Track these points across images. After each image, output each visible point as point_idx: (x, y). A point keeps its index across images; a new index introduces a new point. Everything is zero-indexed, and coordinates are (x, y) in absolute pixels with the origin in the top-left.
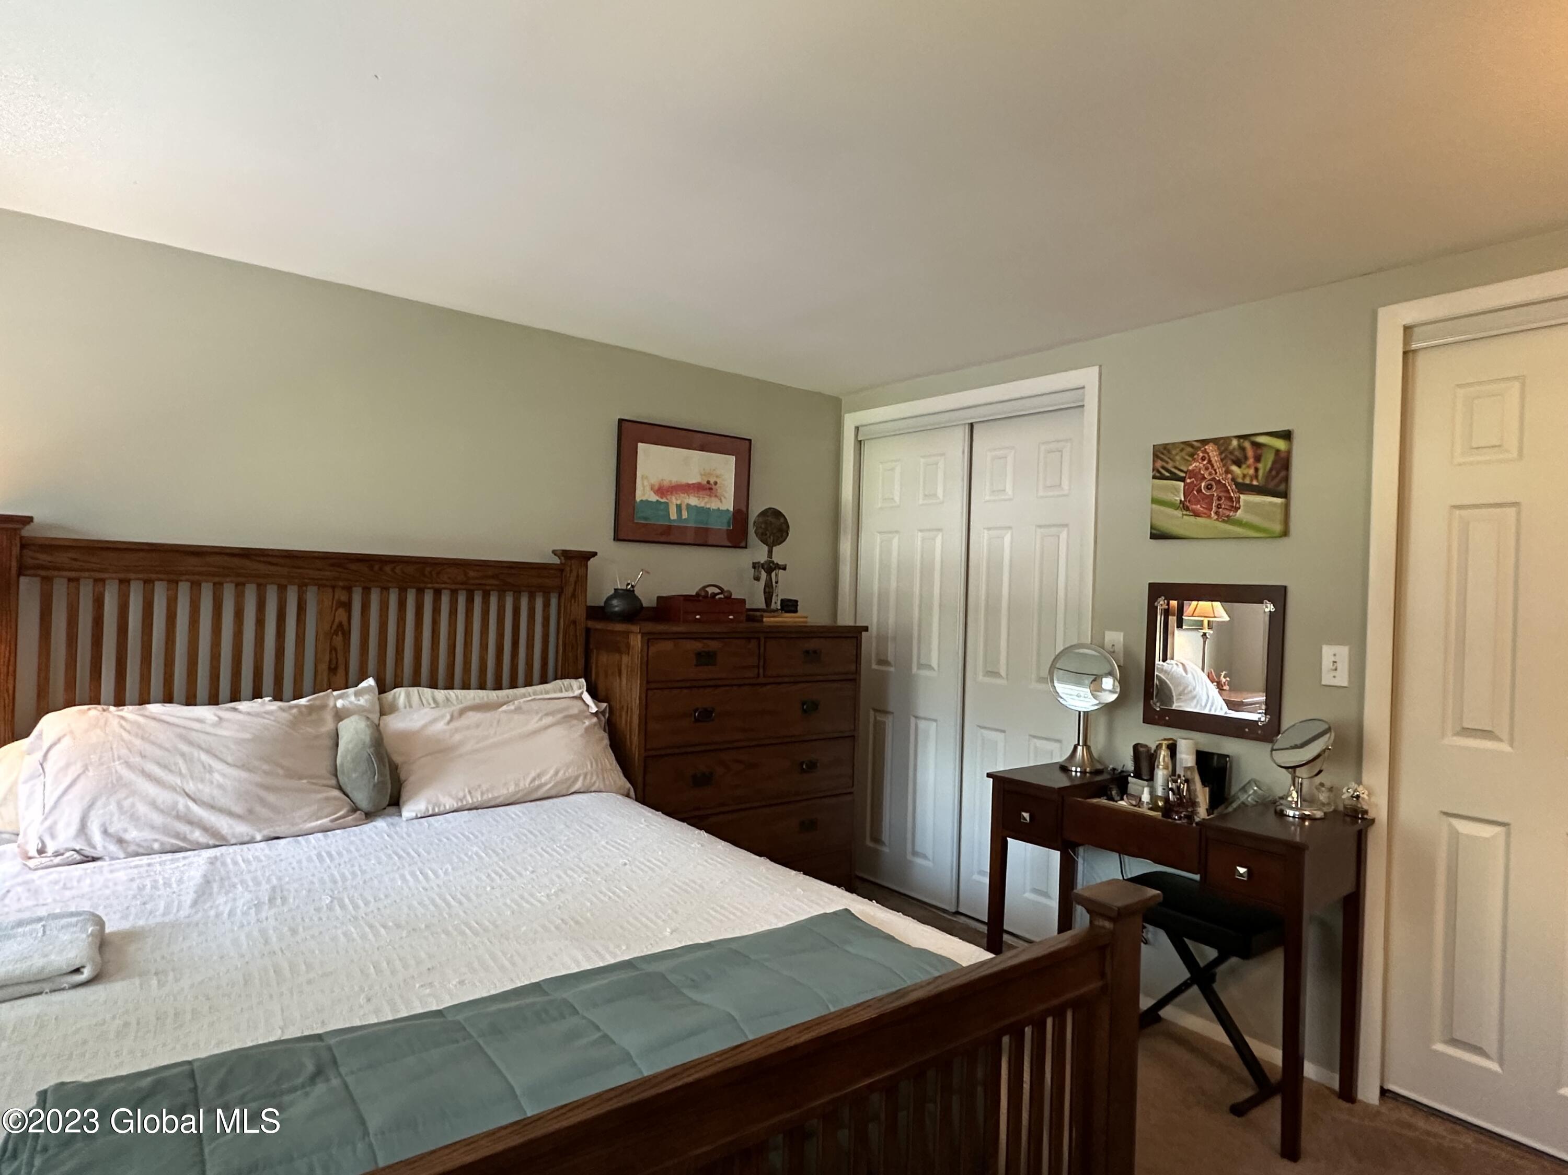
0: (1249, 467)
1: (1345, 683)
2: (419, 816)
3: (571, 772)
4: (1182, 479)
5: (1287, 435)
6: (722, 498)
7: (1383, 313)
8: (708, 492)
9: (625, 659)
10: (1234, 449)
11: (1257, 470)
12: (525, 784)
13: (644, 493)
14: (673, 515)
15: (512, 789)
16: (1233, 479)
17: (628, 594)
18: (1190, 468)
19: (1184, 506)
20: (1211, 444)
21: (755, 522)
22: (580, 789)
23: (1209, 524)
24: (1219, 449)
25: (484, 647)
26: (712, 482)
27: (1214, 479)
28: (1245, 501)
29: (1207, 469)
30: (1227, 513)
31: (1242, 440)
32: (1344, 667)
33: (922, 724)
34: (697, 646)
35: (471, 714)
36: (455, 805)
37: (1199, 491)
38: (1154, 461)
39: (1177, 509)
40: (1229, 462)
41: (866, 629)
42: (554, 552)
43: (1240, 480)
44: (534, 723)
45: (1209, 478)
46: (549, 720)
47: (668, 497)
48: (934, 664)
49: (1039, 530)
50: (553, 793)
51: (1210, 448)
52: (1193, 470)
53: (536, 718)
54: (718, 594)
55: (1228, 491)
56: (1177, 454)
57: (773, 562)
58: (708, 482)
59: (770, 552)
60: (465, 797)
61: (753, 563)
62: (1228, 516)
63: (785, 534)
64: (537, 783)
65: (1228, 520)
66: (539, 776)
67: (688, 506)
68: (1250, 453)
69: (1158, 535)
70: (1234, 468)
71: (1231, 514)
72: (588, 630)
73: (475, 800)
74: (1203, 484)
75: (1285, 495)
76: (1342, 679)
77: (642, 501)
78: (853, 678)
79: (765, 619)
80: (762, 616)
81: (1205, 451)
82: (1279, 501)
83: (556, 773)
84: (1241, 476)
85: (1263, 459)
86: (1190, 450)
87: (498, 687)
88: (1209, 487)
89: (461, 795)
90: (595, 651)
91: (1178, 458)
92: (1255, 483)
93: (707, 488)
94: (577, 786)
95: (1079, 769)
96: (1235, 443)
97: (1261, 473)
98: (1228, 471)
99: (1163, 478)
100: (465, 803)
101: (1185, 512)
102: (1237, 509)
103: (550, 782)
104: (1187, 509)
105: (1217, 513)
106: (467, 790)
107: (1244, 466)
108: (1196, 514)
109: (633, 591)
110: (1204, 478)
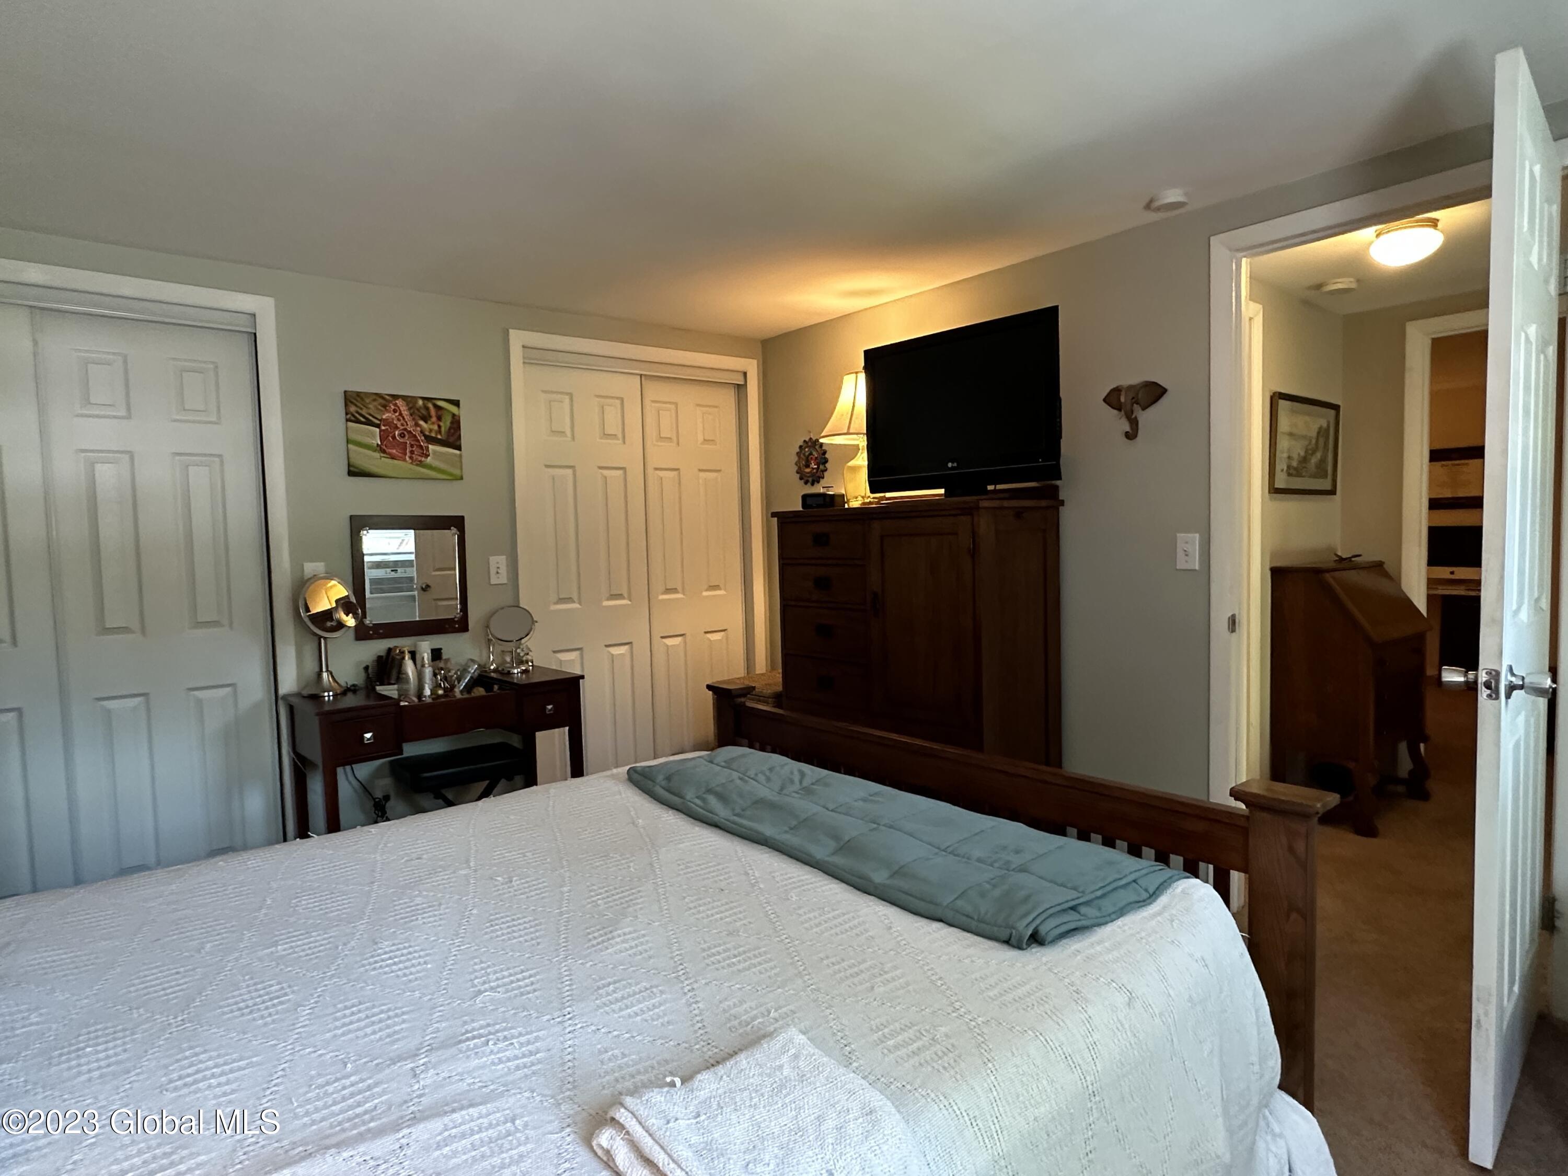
0: (433, 423)
1: (505, 581)
4: (378, 426)
5: (456, 403)
7: (513, 333)
10: (420, 407)
11: (439, 427)
16: (422, 432)
18: (384, 417)
19: (381, 449)
20: (400, 400)
23: (404, 466)
24: (407, 405)
27: (405, 429)
28: (433, 450)
29: (399, 420)
30: (420, 458)
31: (426, 402)
32: (503, 570)
37: (394, 437)
38: (346, 405)
39: (375, 451)
40: (417, 418)
43: (427, 433)
45: (402, 428)
51: (399, 402)
52: (384, 420)
55: (418, 441)
56: (370, 403)
62: (420, 461)
65: (421, 464)
68: (433, 412)
69: (355, 472)
70: (422, 423)
71: (423, 459)
74: (397, 433)
75: (459, 448)
76: (503, 578)
81: (395, 405)
82: (457, 452)
84: (428, 429)
85: (443, 419)
86: (381, 401)
88: (402, 435)
91: (371, 406)
92: (439, 437)
96: (420, 402)
97: (443, 429)
98: (417, 425)
99: (358, 421)
101: (382, 455)
102: (427, 456)
104: (384, 452)
105: (411, 458)
107: (429, 422)
108: (393, 457)
110: (397, 428)
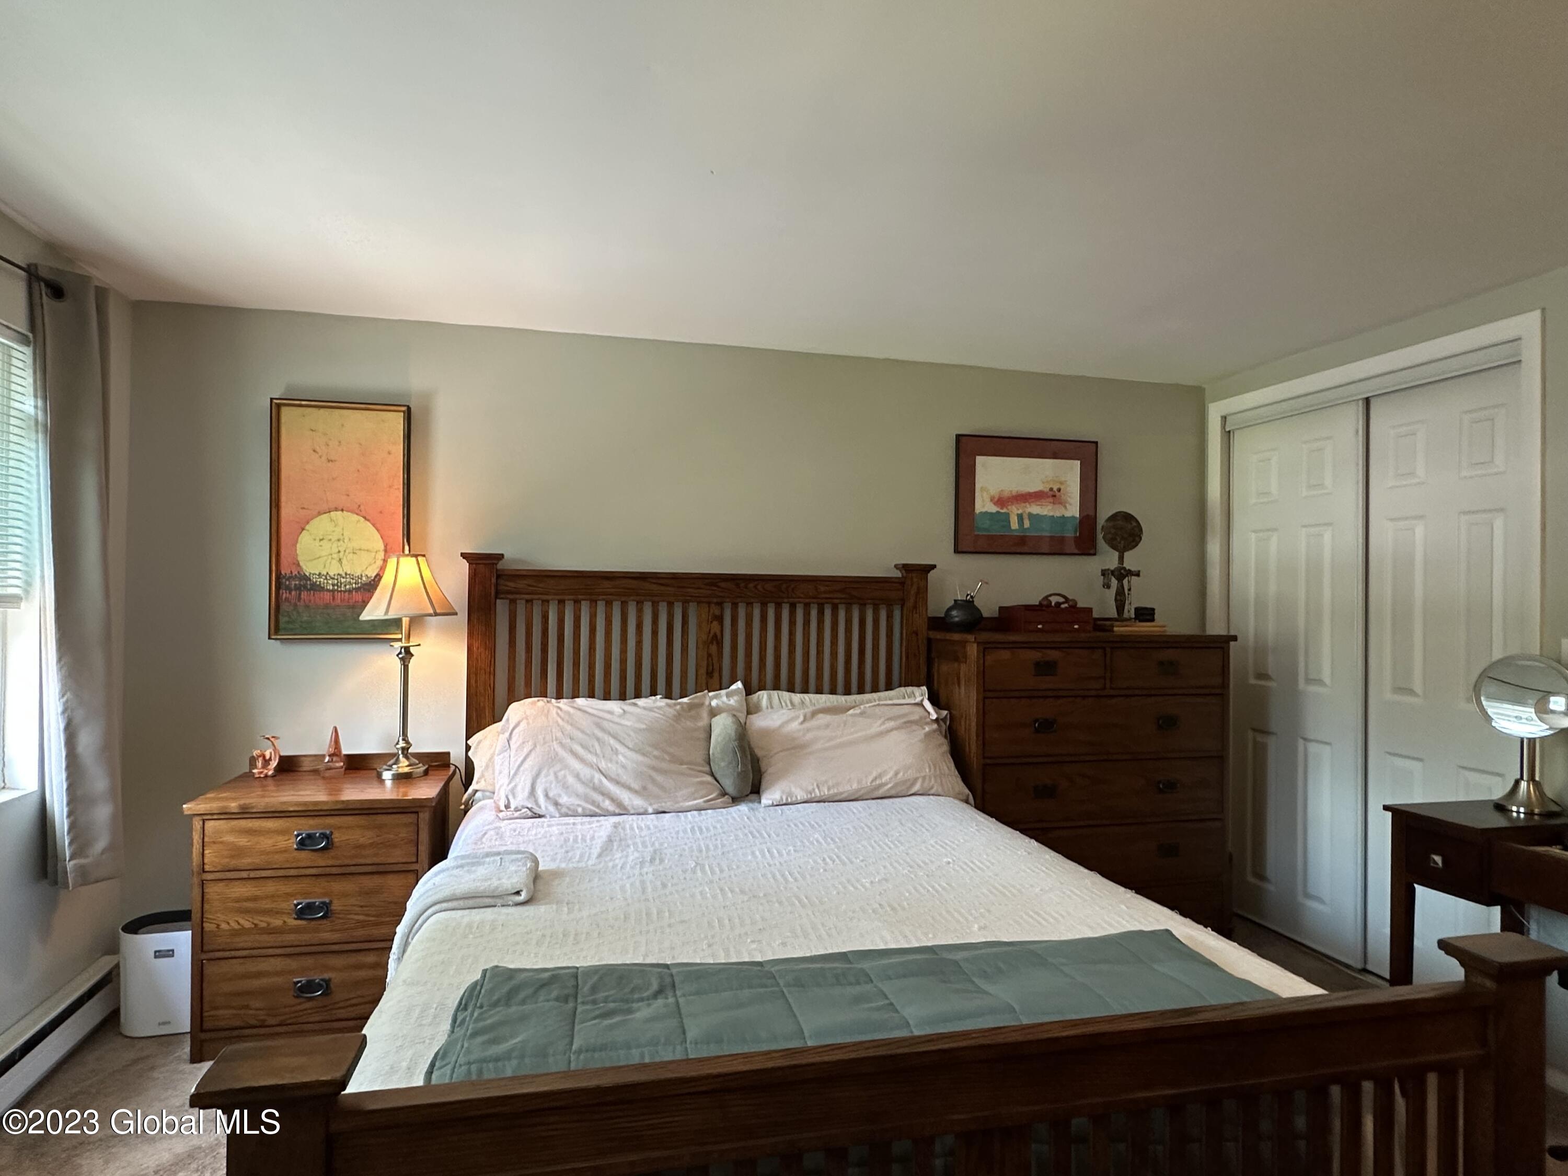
2: (775, 803)
3: (911, 774)
6: (1067, 505)
8: (1051, 500)
9: (963, 667)
12: (867, 782)
13: (983, 504)
14: (1014, 525)
15: (855, 786)
17: (968, 605)
21: (1103, 527)
22: (918, 791)
25: (834, 654)
26: (1055, 489)
33: (1313, 748)
34: (1036, 655)
35: (821, 715)
36: (805, 797)
41: (1235, 638)
42: (896, 566)
44: (876, 728)
46: (892, 724)
47: (1009, 507)
48: (1327, 680)
49: (1464, 518)
50: (893, 792)
53: (879, 722)
54: (1063, 603)
57: (1124, 568)
58: (1051, 489)
59: (1121, 559)
60: (814, 790)
61: (1102, 570)
63: (1137, 539)
64: (878, 782)
66: (880, 776)
67: (1030, 515)
72: (929, 640)
73: (822, 794)
77: (981, 513)
78: (1221, 692)
79: (1115, 629)
80: (1113, 626)
83: (896, 774)
87: (847, 692)
89: (810, 788)
90: (936, 660)
93: (1054, 495)
94: (916, 788)
100: (813, 795)
103: (890, 782)
106: (815, 785)
109: (973, 601)
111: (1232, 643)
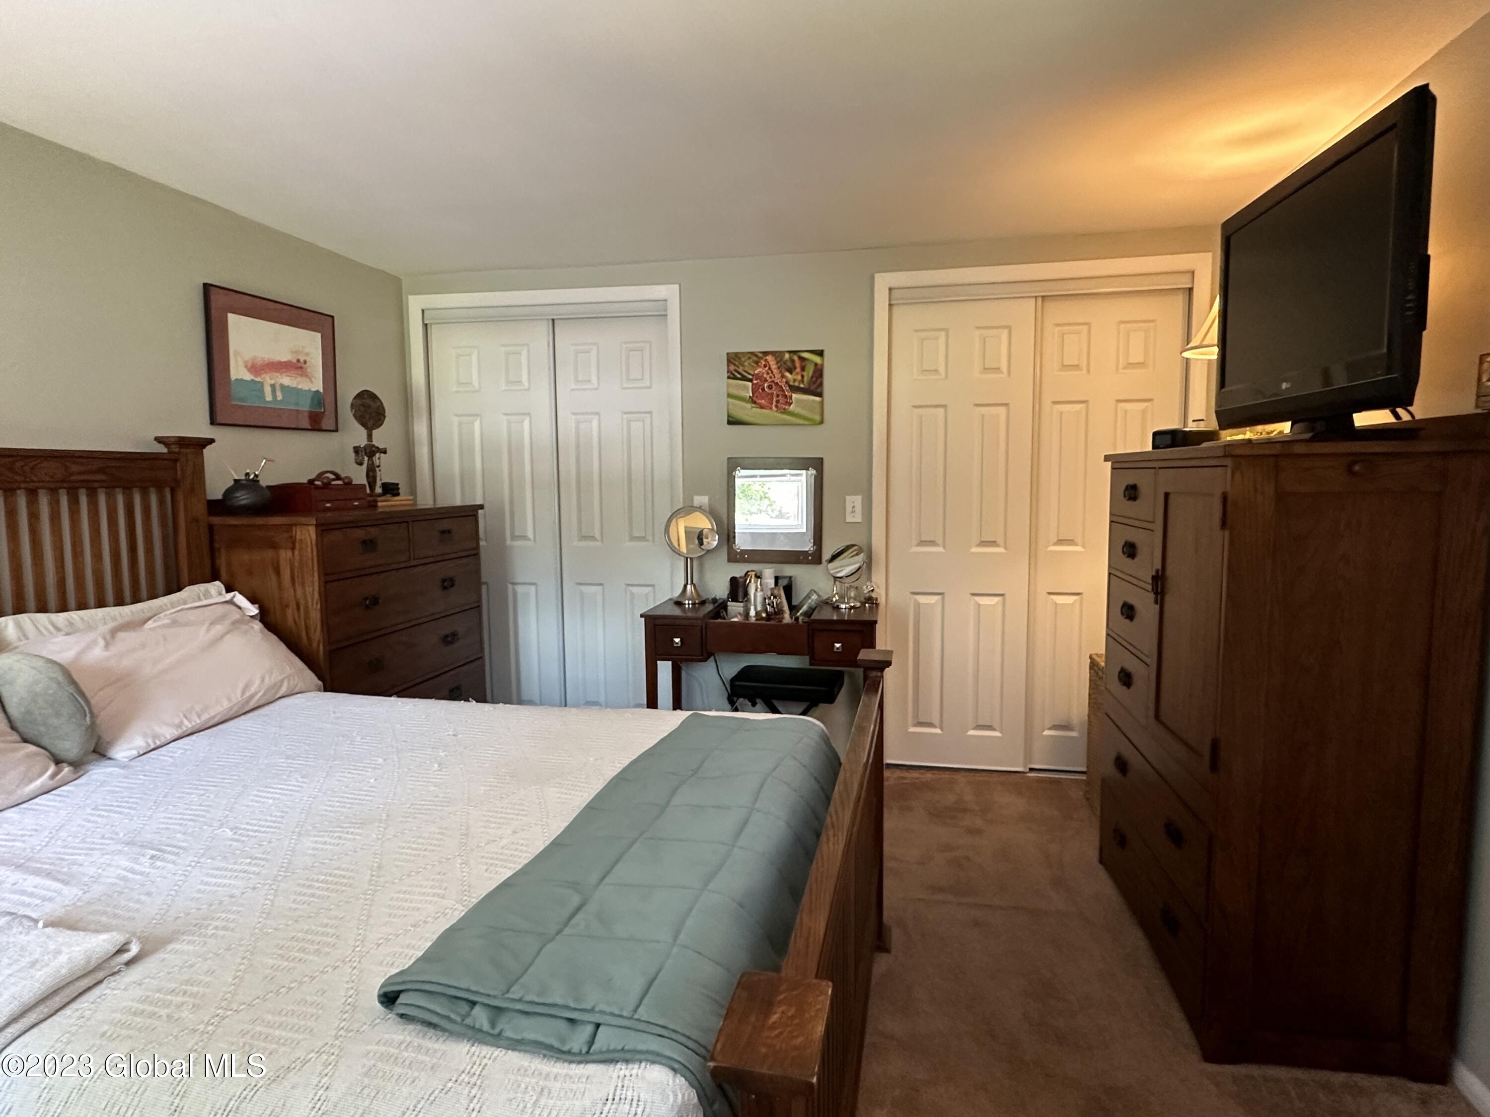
0: (797, 374)
1: (859, 520)
2: (142, 752)
3: (276, 677)
4: (751, 381)
5: (820, 353)
6: (313, 380)
7: (878, 276)
8: (299, 372)
9: (285, 555)
10: (787, 361)
11: (803, 376)
12: (237, 697)
13: (238, 371)
14: (269, 397)
15: (226, 705)
16: (787, 382)
17: (251, 483)
18: (756, 372)
19: (752, 400)
20: (770, 356)
21: (352, 405)
22: (286, 692)
23: (772, 414)
24: (776, 359)
26: (302, 361)
27: (773, 381)
28: (796, 399)
29: (768, 374)
30: (784, 406)
31: (792, 355)
32: (859, 508)
33: (520, 589)
34: (360, 534)
35: (121, 635)
36: (176, 733)
37: (763, 389)
38: (728, 366)
39: (747, 402)
40: (783, 370)
41: (481, 507)
42: (159, 440)
43: (791, 383)
44: (203, 635)
45: (770, 380)
46: (218, 629)
47: (263, 376)
48: (530, 535)
49: (625, 415)
50: (260, 703)
51: (769, 358)
52: (757, 374)
53: (204, 628)
54: (334, 480)
55: (783, 391)
56: (745, 361)
57: (373, 446)
58: (298, 361)
59: (370, 437)
60: (182, 722)
61: (354, 448)
62: (784, 409)
63: (382, 418)
64: (248, 694)
65: (785, 412)
66: (246, 687)
67: (283, 387)
68: (798, 364)
69: (733, 421)
70: (787, 374)
71: (787, 407)
72: (211, 528)
73: (194, 724)
74: (766, 385)
75: (820, 395)
76: (858, 518)
77: (237, 380)
78: (474, 553)
79: (379, 504)
80: (376, 501)
81: (766, 360)
82: (818, 399)
83: (263, 680)
84: (792, 380)
85: (806, 370)
86: (755, 358)
87: (136, 600)
88: (770, 387)
89: (177, 721)
90: (223, 550)
91: (746, 364)
92: (802, 386)
93: (298, 367)
94: (283, 690)
95: (690, 602)
96: (787, 356)
97: (806, 379)
98: (783, 376)
99: (735, 378)
100: (185, 729)
101: (753, 405)
102: (790, 404)
103: (259, 691)
104: (755, 403)
105: (776, 406)
106: (181, 715)
107: (794, 374)
108: (762, 407)
109: (258, 481)
110: (766, 380)
111: (480, 511)
